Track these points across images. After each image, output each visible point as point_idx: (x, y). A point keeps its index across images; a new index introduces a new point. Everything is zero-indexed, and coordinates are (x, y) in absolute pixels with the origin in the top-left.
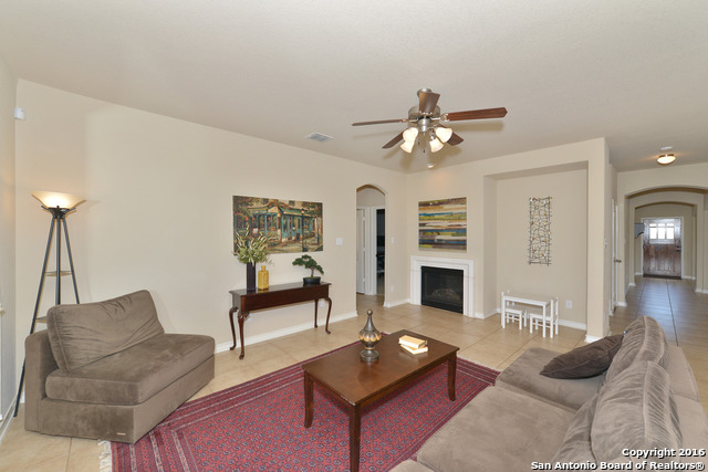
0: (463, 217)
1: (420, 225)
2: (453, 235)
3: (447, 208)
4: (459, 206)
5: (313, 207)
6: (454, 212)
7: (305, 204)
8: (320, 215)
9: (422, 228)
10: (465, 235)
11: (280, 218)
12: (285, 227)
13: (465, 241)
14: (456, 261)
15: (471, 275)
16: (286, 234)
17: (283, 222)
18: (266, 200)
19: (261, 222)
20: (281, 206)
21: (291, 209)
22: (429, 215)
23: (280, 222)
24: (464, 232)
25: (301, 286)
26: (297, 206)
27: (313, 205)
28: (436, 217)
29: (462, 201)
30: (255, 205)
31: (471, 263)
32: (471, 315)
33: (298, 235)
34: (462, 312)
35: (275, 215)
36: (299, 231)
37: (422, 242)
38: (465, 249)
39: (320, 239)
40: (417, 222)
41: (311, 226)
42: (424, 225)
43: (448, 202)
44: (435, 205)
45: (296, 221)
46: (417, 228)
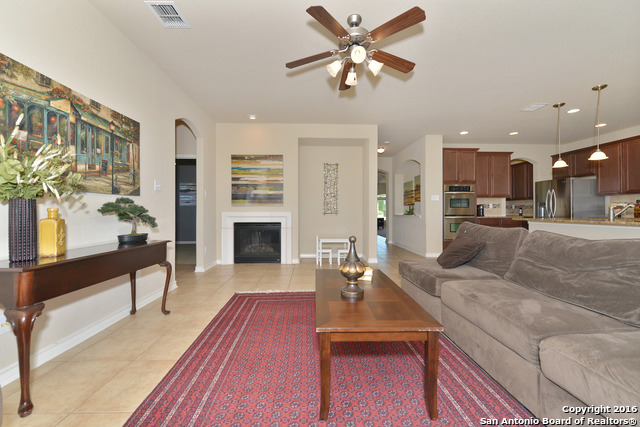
0: (279, 172)
1: (233, 179)
2: (270, 190)
3: (265, 164)
4: (277, 162)
5: (127, 124)
6: (272, 167)
7: (116, 115)
8: (137, 140)
9: (235, 182)
10: (282, 189)
11: (74, 126)
12: (84, 145)
13: (282, 195)
14: (274, 214)
15: (290, 225)
16: (84, 158)
17: (81, 134)
18: (45, 81)
19: (35, 121)
20: (76, 104)
21: (94, 116)
22: (245, 169)
23: (74, 134)
24: (280, 186)
25: (115, 248)
26: (103, 114)
27: (128, 121)
28: (252, 171)
29: (279, 157)
30: (20, 79)
31: (289, 214)
32: (289, 262)
33: (105, 165)
34: (280, 262)
35: (64, 116)
36: (107, 157)
37: (235, 197)
38: (282, 202)
39: (136, 176)
40: (230, 176)
41: (124, 155)
42: (238, 179)
43: (266, 157)
44: (251, 159)
45: (102, 139)
46: (230, 182)
